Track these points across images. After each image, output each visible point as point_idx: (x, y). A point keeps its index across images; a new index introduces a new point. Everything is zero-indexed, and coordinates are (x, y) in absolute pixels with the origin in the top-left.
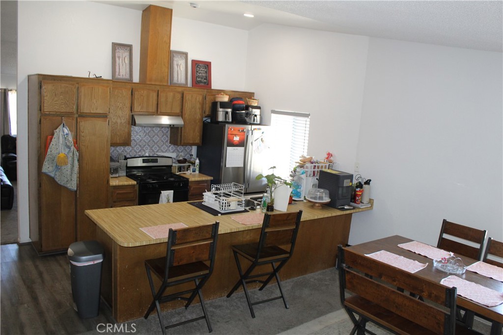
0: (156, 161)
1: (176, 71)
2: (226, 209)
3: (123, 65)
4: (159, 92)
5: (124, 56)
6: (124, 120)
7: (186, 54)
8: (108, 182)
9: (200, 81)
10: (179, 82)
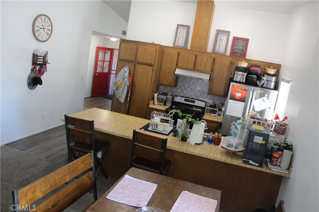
0: (194, 102)
1: (219, 44)
2: (155, 129)
3: (181, 38)
4: (197, 56)
5: (183, 33)
6: (171, 70)
7: (228, 33)
8: (148, 104)
9: (237, 52)
10: (220, 51)
